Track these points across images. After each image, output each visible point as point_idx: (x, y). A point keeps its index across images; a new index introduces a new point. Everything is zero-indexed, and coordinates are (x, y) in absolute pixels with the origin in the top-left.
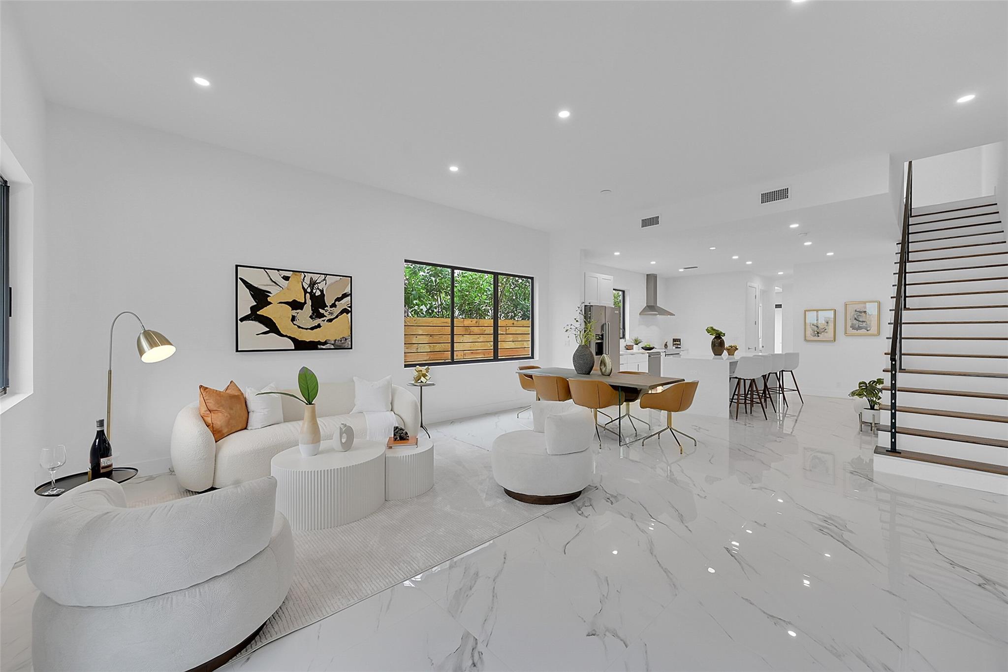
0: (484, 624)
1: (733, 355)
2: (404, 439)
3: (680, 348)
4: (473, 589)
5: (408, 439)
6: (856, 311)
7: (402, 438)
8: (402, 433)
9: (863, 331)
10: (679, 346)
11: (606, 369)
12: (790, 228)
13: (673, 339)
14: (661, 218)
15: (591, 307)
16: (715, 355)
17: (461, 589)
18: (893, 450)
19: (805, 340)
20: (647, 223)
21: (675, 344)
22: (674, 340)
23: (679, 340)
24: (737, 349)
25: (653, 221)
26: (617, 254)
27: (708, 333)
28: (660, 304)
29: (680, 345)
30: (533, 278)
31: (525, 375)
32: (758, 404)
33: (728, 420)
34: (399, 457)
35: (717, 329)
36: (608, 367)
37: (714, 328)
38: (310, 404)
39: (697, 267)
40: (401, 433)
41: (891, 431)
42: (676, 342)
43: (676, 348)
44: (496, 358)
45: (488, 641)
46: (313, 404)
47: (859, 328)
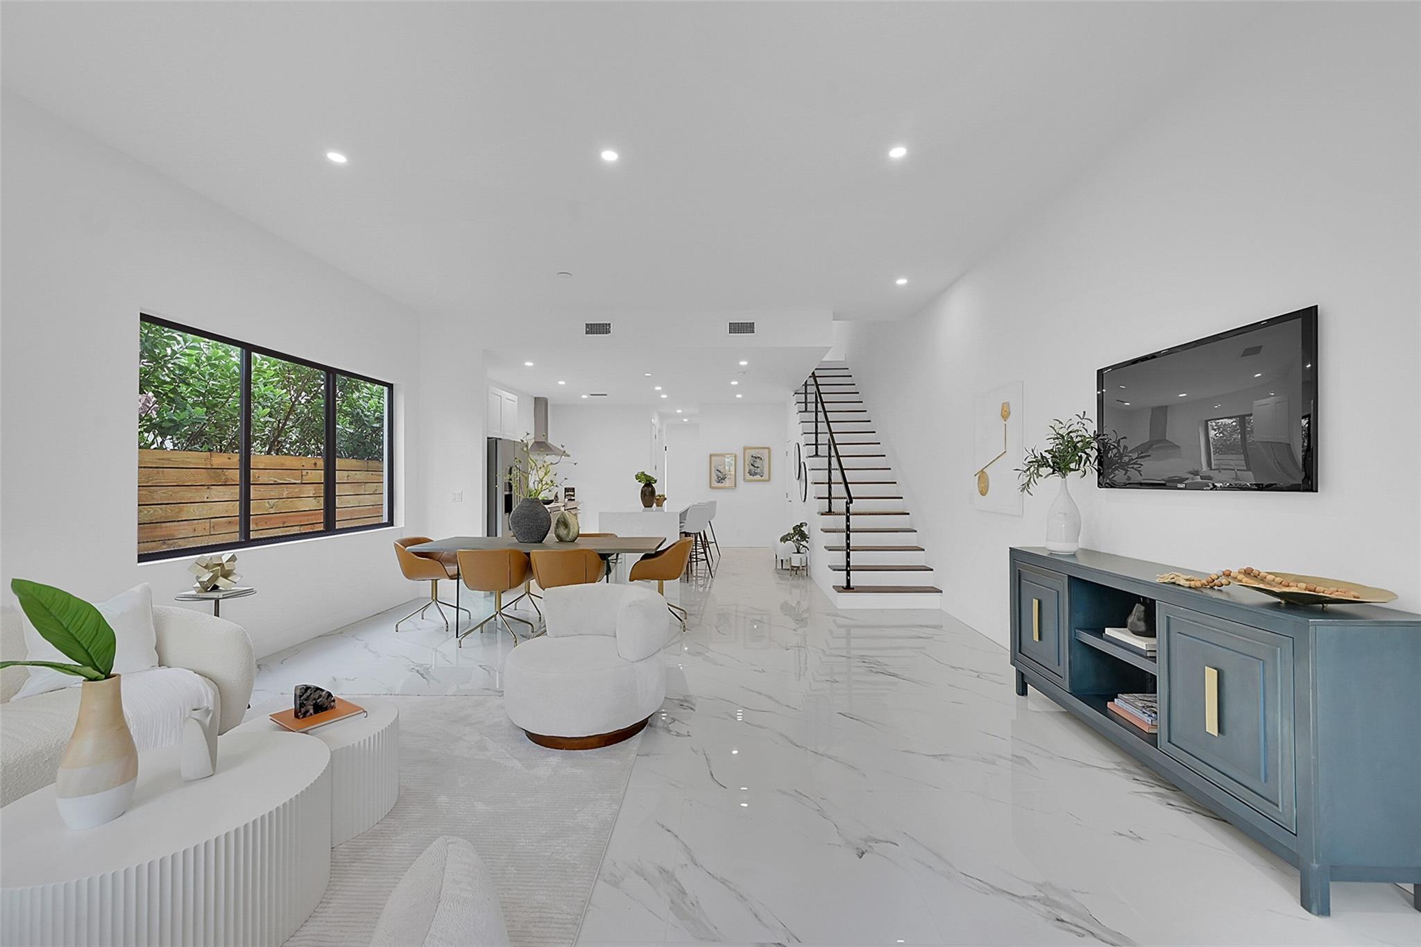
0: (760, 920)
1: (661, 506)
2: (326, 709)
3: (574, 500)
4: (687, 892)
5: (333, 707)
6: (752, 456)
7: (319, 708)
8: (320, 696)
9: (758, 477)
10: (573, 498)
11: (569, 533)
12: (739, 365)
13: (565, 489)
14: (613, 326)
15: (498, 441)
16: (645, 507)
17: (672, 902)
18: (848, 588)
19: (710, 487)
20: (593, 329)
21: (568, 495)
22: (567, 490)
23: (573, 490)
24: (666, 499)
25: (602, 329)
26: (529, 364)
27: (637, 479)
28: (551, 441)
29: (574, 496)
30: (392, 385)
31: (413, 553)
32: (703, 562)
33: (679, 584)
34: (357, 745)
35: (648, 474)
36: (572, 530)
37: (646, 473)
38: (108, 676)
39: (606, 395)
40: (317, 696)
41: (846, 570)
42: (568, 492)
43: (569, 500)
44: (330, 527)
45: (792, 935)
46: (114, 676)
47: (755, 474)
